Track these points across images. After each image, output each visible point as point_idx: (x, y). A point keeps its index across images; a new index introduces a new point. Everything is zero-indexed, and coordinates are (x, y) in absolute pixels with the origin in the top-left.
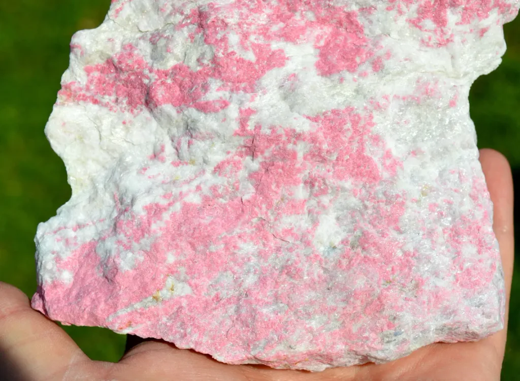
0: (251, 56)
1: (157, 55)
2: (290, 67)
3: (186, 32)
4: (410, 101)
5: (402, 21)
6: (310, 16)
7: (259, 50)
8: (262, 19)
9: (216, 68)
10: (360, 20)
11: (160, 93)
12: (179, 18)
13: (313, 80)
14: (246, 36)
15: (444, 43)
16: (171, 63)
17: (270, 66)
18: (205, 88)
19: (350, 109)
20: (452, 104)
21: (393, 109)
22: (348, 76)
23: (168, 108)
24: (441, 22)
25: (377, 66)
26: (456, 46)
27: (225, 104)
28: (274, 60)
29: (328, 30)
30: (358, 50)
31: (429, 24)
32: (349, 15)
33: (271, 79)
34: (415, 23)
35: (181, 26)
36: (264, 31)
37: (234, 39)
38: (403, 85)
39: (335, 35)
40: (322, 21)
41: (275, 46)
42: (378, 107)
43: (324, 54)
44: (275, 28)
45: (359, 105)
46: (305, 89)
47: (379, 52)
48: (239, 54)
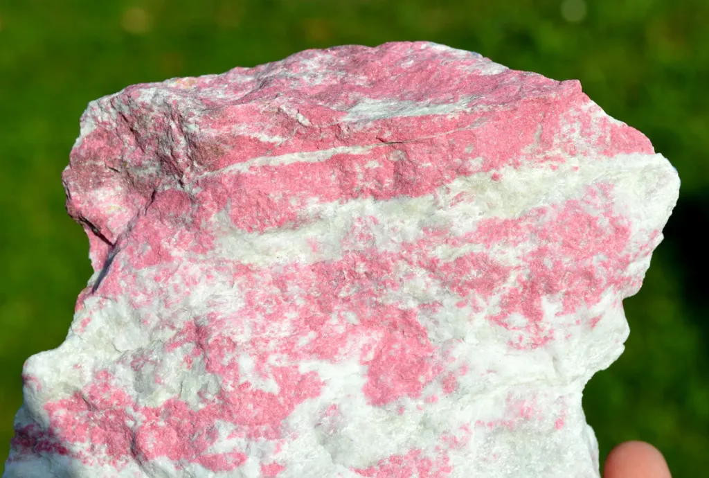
0: (272, 386)
1: (144, 387)
2: (327, 396)
3: (178, 354)
4: (498, 428)
5: (480, 320)
6: (352, 318)
7: (283, 375)
8: (283, 329)
9: (225, 407)
10: (422, 320)
11: (149, 442)
12: (169, 334)
13: (361, 412)
14: (263, 358)
15: (541, 341)
16: (162, 398)
17: (299, 398)
18: (212, 434)
19: (415, 453)
20: (559, 424)
21: (476, 441)
22: (410, 403)
23: (164, 462)
24: (534, 314)
25: (449, 385)
26: (559, 344)
27: (240, 459)
28: (304, 387)
29: (377, 336)
30: (421, 364)
31: (518, 318)
32: (405, 314)
33: (302, 415)
34: (498, 321)
35: (173, 344)
36: (288, 347)
37: (246, 363)
38: (487, 407)
39: (389, 341)
40: (369, 324)
41: (305, 367)
42: (454, 443)
43: (374, 371)
44: (303, 341)
45: (428, 445)
46: (350, 429)
47: (451, 366)
48: (256, 383)
